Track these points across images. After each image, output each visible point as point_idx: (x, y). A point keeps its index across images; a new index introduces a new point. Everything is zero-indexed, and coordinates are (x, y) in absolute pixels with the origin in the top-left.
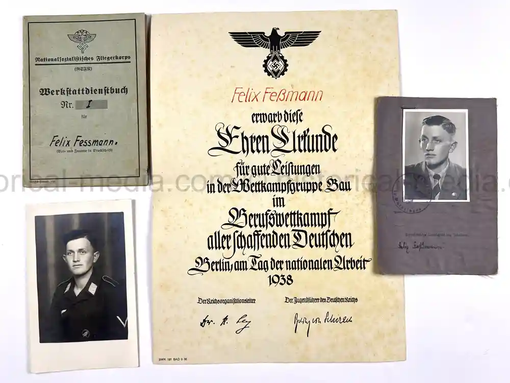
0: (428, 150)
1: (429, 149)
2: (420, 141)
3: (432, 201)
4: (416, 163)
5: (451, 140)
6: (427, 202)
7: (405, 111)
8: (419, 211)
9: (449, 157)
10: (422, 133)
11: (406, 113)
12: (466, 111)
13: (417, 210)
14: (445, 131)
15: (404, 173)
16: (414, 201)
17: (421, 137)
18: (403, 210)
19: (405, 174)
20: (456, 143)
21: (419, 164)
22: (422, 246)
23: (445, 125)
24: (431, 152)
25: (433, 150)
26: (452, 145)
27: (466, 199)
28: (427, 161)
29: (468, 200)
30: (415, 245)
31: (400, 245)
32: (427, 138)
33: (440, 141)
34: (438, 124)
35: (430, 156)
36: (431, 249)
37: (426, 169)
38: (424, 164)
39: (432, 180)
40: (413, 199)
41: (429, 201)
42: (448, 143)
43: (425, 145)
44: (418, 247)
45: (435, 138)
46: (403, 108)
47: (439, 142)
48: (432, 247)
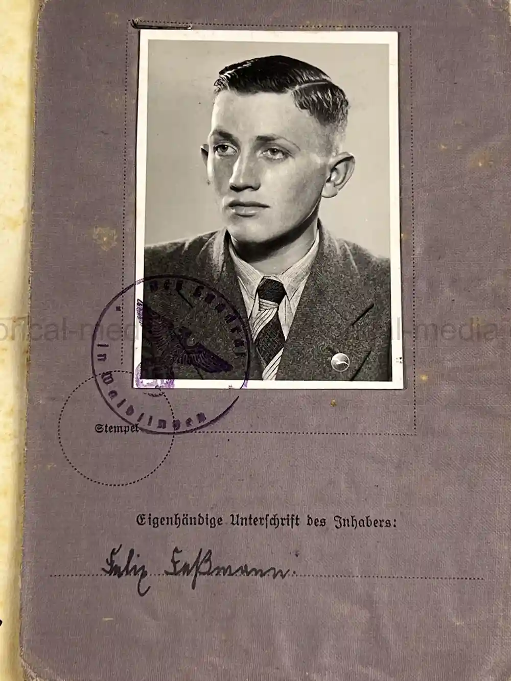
0: (236, 189)
1: (241, 182)
2: (205, 153)
3: (253, 384)
4: (188, 239)
5: (328, 147)
6: (230, 389)
7: (146, 35)
8: (196, 424)
9: (320, 215)
10: (214, 125)
11: (151, 42)
12: (390, 38)
13: (189, 422)
14: (306, 113)
15: (140, 274)
16: (179, 384)
17: (210, 140)
18: (133, 419)
19: (146, 279)
20: (349, 159)
21: (199, 243)
22: (204, 567)
23: (306, 91)
24: (246, 196)
25: (255, 189)
26: (334, 169)
27: (388, 377)
28: (232, 230)
29: (397, 382)
30: (175, 563)
31: (111, 562)
32: (235, 143)
33: (286, 154)
34: (280, 88)
35: (244, 211)
36: (241, 578)
37: (228, 261)
38: (220, 240)
39: (251, 303)
40: (172, 376)
41: (237, 384)
42: (318, 160)
43: (223, 170)
44: (186, 569)
45: (264, 142)
46: (138, 27)
47: (279, 156)
48: (244, 570)
